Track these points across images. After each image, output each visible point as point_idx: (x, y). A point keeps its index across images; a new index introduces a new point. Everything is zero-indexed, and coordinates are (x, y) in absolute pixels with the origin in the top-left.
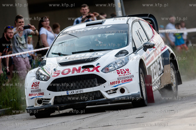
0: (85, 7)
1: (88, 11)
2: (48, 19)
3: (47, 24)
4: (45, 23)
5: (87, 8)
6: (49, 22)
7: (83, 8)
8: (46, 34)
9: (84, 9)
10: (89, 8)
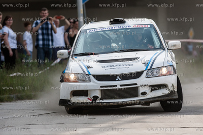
0: (45, 10)
1: (47, 14)
2: (11, 19)
3: (10, 23)
4: (8, 21)
5: (46, 12)
6: (12, 21)
7: (43, 12)
8: (7, 32)
9: (45, 12)
10: (48, 12)
